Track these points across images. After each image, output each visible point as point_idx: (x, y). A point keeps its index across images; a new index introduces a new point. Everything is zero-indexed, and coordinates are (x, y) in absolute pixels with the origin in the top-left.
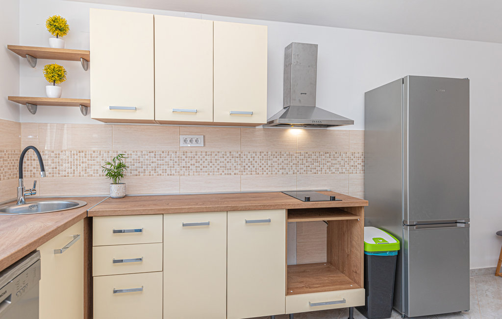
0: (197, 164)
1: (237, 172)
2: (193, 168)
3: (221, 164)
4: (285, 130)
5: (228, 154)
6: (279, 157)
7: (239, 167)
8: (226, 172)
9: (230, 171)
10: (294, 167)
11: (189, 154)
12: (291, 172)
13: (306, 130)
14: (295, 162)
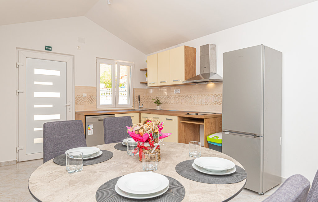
0: (178, 100)
1: (189, 103)
2: (177, 101)
3: (185, 100)
4: (207, 84)
5: (187, 96)
6: (204, 97)
7: (190, 101)
8: (186, 103)
9: (188, 103)
10: (210, 102)
11: (177, 96)
12: (209, 104)
13: (215, 83)
14: (210, 99)
